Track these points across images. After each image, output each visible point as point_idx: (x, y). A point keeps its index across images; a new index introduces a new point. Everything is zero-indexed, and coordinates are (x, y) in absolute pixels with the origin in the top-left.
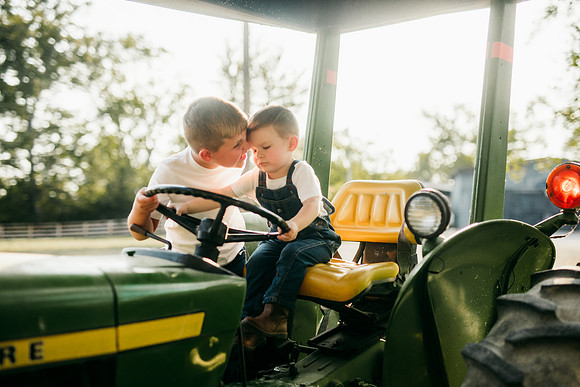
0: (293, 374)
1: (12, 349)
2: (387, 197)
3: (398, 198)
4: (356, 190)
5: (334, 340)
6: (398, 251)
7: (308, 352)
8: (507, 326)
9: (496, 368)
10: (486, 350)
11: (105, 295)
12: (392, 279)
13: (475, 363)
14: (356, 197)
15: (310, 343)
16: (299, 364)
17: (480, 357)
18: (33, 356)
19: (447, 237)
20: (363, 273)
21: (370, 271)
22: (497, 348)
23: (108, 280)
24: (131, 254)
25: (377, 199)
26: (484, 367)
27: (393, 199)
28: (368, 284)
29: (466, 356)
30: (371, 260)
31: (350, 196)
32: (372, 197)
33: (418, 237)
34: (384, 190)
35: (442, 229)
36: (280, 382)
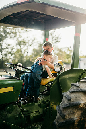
8: (71, 89)
15: (41, 93)
22: (68, 93)
24: (1, 76)
28: (49, 81)
35: (61, 70)
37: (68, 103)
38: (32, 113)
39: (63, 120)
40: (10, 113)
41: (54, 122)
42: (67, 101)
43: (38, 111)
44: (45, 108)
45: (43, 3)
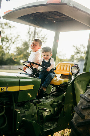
1: (3, 88)
2: (67, 66)
3: (69, 66)
5: (55, 93)
8: (88, 91)
10: (84, 95)
12: (67, 82)
14: (61, 65)
15: (50, 93)
16: (48, 97)
18: (6, 90)
21: (63, 80)
23: (18, 77)
24: (20, 73)
28: (63, 82)
29: (80, 96)
30: (63, 78)
32: (64, 66)
33: (73, 74)
37: (88, 105)
38: (45, 112)
39: (82, 120)
40: (28, 110)
41: (72, 122)
42: (86, 103)
43: (50, 111)
44: (56, 109)
45: (73, 7)
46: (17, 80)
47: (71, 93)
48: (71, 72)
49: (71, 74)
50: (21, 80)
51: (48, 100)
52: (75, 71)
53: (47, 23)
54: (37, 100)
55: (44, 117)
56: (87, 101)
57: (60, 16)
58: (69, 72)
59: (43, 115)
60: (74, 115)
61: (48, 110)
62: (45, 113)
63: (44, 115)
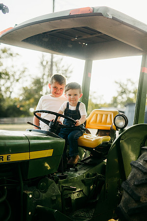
0: (76, 171)
1: (3, 157)
2: (107, 115)
3: (111, 115)
4: (97, 112)
5: (89, 160)
6: (110, 132)
7: (80, 164)
8: (144, 156)
9: (140, 168)
10: (137, 163)
11: (27, 143)
12: (108, 141)
13: (134, 166)
14: (97, 115)
15: (81, 161)
16: (78, 167)
17: (136, 165)
18: (8, 160)
19: (126, 128)
20: (99, 139)
21: (102, 139)
22: (141, 162)
23: (27, 138)
24: (30, 131)
25: (104, 115)
26: (137, 168)
27: (109, 116)
28: (101, 143)
29: (131, 165)
30: (101, 135)
31: (95, 115)
32: (102, 115)
33: (117, 128)
34: (106, 113)
35: (125, 126)
36: (72, 173)
37: (144, 178)
38: (74, 193)
39: (136, 204)
40: (45, 192)
43: (82, 191)
44: (91, 187)
45: (114, 18)
46: (26, 142)
47: (116, 160)
48: (113, 124)
49: (114, 128)
50: (33, 142)
51: (79, 172)
52: (121, 123)
53: (70, 46)
54: (60, 174)
55: (73, 201)
56: (142, 172)
57: (91, 35)
58: (111, 126)
59: (70, 198)
60: (123, 197)
61: (79, 189)
62: (74, 195)
63: (72, 198)
